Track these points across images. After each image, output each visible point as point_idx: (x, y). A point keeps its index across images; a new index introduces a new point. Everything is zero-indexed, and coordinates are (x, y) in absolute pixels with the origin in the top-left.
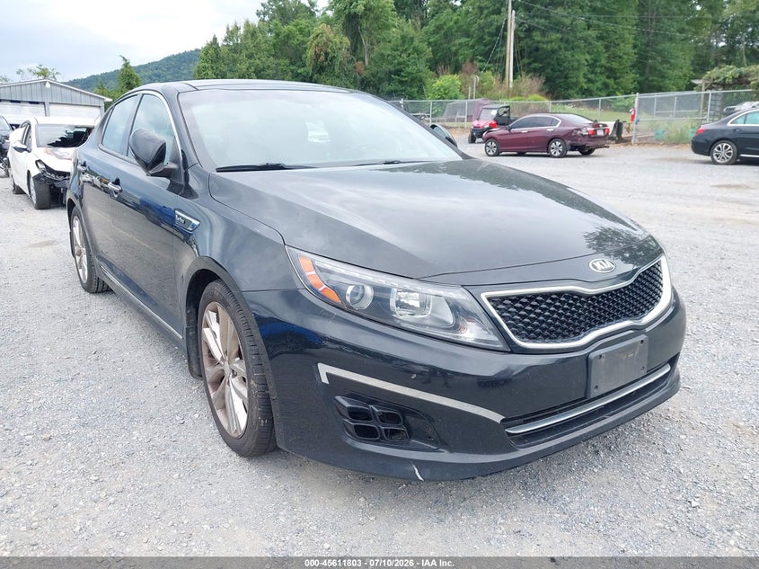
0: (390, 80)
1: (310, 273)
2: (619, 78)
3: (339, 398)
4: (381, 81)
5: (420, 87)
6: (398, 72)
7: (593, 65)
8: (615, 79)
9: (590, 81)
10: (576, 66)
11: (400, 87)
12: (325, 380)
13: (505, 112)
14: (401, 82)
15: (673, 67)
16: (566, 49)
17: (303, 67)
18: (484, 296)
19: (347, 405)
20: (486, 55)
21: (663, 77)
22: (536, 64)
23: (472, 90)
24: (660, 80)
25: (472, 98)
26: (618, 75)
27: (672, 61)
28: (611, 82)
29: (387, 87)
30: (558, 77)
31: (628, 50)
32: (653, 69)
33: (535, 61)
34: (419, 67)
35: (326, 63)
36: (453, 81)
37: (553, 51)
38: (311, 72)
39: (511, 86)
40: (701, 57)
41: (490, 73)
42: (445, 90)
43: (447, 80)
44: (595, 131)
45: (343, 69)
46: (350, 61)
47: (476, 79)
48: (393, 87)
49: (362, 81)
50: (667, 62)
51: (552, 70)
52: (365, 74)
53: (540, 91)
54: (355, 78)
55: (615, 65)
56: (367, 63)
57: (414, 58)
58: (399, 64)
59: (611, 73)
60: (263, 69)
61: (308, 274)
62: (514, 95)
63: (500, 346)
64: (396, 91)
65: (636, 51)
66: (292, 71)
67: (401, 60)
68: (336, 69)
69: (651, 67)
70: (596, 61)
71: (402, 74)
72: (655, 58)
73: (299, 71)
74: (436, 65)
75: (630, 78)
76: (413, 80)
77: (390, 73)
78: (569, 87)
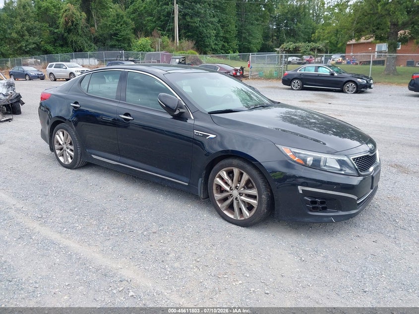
0: (111, 39)
1: (289, 154)
2: (230, 42)
3: (305, 198)
4: (106, 39)
5: (129, 43)
6: (116, 35)
7: (217, 36)
8: (228, 43)
9: (216, 44)
10: (209, 36)
11: (117, 43)
12: (301, 192)
13: (183, 61)
14: (118, 40)
15: (254, 38)
16: (203, 27)
17: (58, 28)
18: (351, 158)
19: (310, 200)
20: (163, 28)
21: (250, 43)
22: (189, 34)
23: (158, 47)
24: (248, 44)
25: (158, 51)
26: (229, 41)
27: (254, 35)
28: (226, 44)
29: (110, 43)
30: (200, 41)
31: (233, 28)
32: (245, 38)
33: (188, 32)
34: (127, 32)
35: (72, 27)
36: (147, 41)
37: (197, 27)
38: (63, 32)
39: (178, 45)
40: (266, 33)
41: (166, 37)
42: (143, 46)
43: (143, 40)
44: (236, 73)
45: (83, 31)
46: (87, 27)
47: (160, 40)
48: (113, 43)
49: (94, 39)
50: (251, 36)
51: (197, 36)
52: (96, 34)
53: (193, 48)
54: (90, 37)
55: (227, 36)
56: (96, 28)
57: (124, 27)
58: (116, 30)
59: (226, 40)
60: (32, 28)
61: (288, 154)
62: (180, 50)
63: (356, 175)
64: (115, 45)
65: (236, 29)
66: (50, 31)
67: (117, 28)
68: (80, 31)
69: (244, 38)
70: (218, 34)
71: (118, 36)
72: (245, 33)
73: (55, 31)
74: (136, 31)
75: (235, 43)
76: (124, 39)
77: (111, 35)
78: (207, 46)
